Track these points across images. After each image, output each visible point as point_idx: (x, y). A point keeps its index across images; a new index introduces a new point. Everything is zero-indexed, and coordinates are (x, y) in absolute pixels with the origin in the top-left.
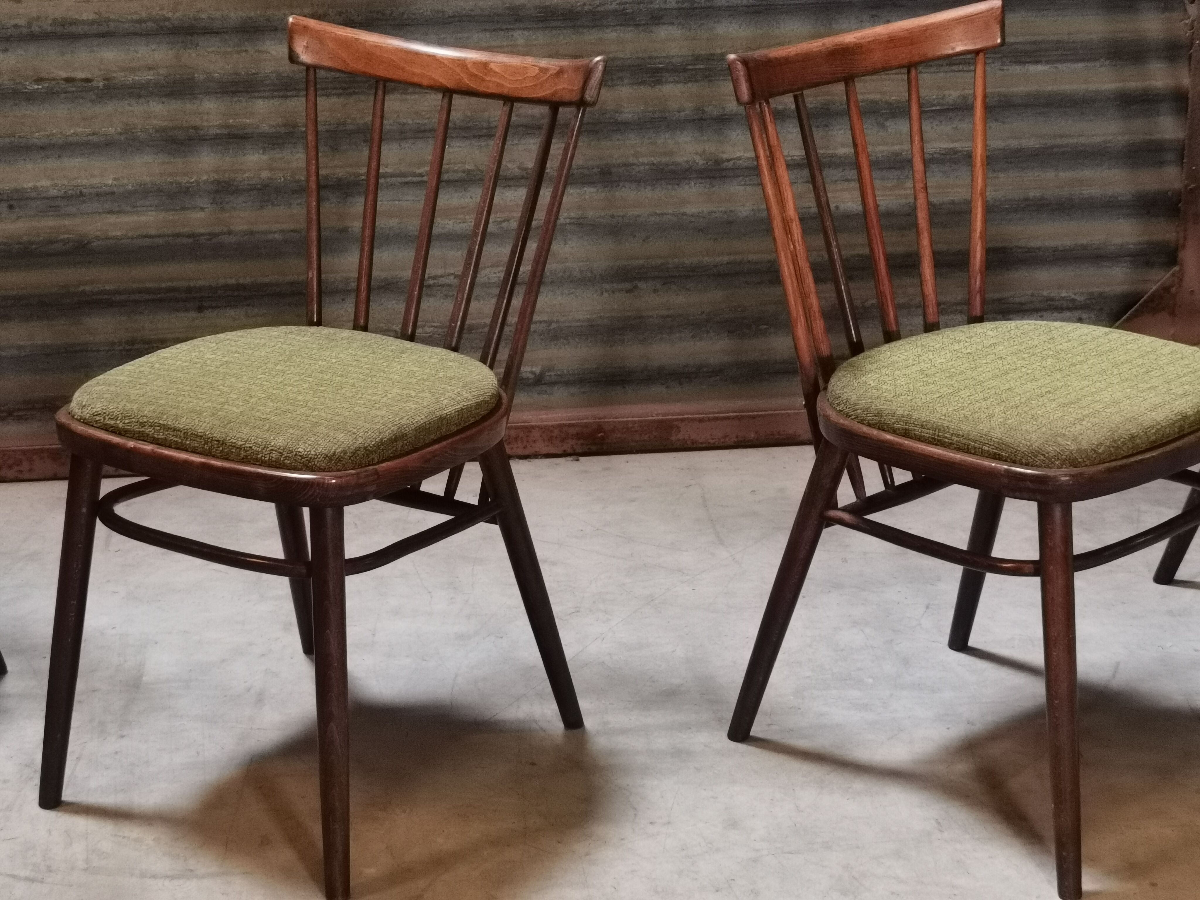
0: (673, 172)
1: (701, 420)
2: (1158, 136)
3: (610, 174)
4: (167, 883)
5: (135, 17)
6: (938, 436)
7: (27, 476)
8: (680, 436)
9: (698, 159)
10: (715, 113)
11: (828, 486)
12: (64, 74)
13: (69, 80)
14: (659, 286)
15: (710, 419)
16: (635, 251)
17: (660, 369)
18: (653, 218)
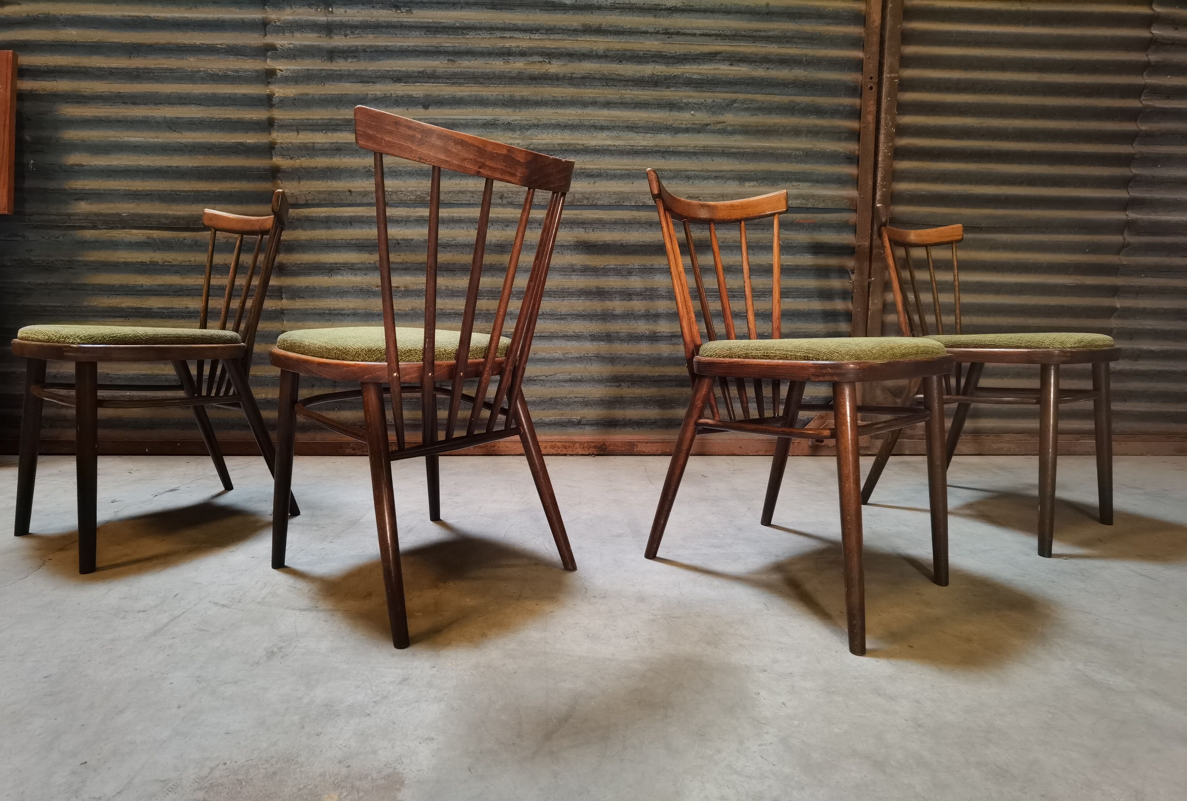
0: (636, 337)
1: (647, 443)
2: (839, 329)
3: (610, 336)
4: (298, 613)
5: (418, 262)
6: (767, 353)
8: (638, 449)
9: (646, 331)
10: (654, 313)
14: (630, 385)
15: (650, 442)
16: (620, 369)
17: (630, 420)
18: (628, 355)
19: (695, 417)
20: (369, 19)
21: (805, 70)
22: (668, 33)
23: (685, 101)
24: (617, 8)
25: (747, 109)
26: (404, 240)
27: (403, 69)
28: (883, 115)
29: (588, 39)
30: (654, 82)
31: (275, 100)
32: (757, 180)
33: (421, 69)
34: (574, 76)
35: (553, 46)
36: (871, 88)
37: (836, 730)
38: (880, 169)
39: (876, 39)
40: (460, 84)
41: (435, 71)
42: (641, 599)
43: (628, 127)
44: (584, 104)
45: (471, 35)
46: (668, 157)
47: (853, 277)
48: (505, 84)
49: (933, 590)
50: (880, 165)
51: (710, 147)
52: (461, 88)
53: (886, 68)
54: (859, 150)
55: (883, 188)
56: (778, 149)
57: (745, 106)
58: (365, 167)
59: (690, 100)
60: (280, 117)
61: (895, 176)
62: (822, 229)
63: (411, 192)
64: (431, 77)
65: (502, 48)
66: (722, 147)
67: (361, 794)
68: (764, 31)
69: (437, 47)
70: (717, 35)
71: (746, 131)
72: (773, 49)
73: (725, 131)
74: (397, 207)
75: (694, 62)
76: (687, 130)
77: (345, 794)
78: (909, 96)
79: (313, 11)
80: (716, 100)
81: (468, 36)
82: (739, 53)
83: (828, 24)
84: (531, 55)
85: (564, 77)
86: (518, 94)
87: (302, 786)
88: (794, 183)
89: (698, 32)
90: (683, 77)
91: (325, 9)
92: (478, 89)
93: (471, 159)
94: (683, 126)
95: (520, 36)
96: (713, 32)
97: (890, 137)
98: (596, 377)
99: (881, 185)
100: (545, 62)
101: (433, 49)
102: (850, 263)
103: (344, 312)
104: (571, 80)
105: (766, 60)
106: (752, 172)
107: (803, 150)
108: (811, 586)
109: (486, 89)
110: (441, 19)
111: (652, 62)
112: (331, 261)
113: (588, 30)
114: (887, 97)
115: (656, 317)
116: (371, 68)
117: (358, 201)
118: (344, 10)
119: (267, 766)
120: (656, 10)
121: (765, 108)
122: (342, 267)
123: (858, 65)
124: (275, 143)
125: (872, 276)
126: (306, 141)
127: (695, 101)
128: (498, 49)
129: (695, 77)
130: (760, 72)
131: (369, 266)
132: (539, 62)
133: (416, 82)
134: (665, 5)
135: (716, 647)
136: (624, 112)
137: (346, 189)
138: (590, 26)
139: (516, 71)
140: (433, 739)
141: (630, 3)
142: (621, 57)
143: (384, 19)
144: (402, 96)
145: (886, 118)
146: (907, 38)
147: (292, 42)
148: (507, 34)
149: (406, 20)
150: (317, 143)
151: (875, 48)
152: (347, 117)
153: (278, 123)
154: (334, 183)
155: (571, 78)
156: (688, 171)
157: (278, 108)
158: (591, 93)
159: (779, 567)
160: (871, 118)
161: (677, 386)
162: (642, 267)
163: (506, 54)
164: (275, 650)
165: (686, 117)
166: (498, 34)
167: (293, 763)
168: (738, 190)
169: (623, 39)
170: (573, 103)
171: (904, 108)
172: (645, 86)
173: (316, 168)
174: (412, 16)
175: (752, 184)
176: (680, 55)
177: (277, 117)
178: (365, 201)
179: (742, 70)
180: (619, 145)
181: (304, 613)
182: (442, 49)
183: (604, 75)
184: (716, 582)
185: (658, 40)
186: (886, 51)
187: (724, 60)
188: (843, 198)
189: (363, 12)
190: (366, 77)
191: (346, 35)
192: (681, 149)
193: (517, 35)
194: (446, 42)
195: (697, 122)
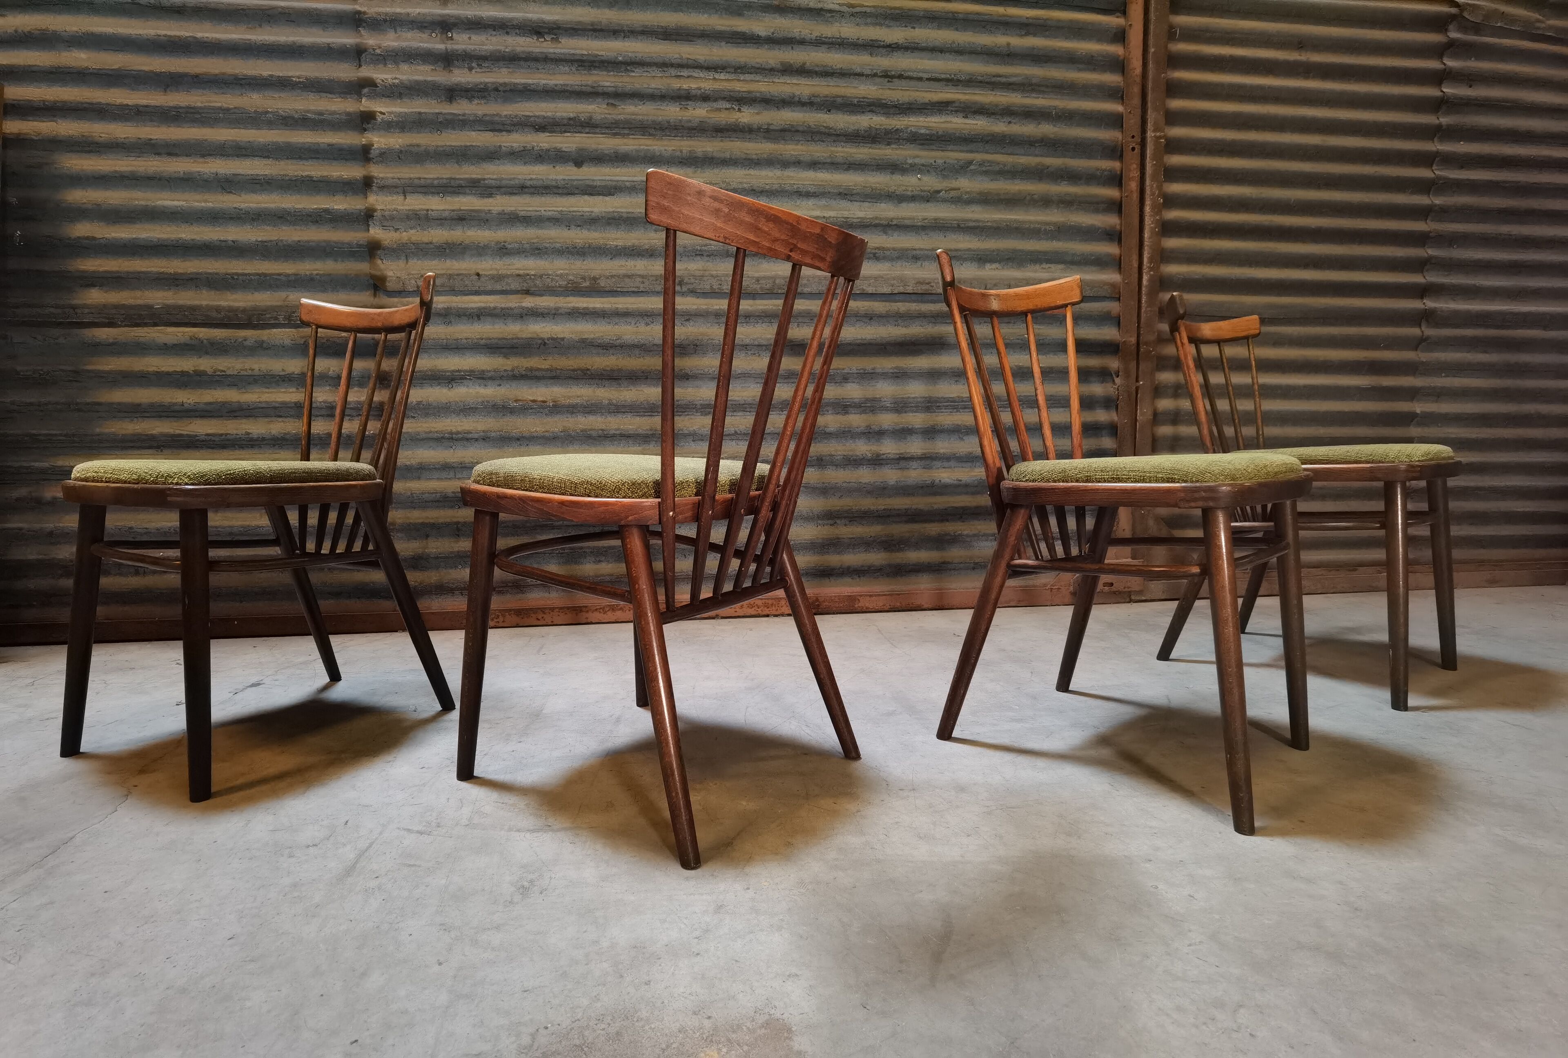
0: (855, 460)
1: (871, 596)
2: (1103, 447)
3: (822, 460)
4: (528, 835)
5: (571, 368)
7: (501, 624)
8: (860, 605)
9: (867, 453)
10: (877, 429)
11: (1013, 543)
12: (532, 399)
13: (534, 401)
14: (847, 523)
15: (876, 596)
16: (835, 503)
17: (849, 568)
18: (844, 485)
19: (1007, 557)
20: (502, 48)
21: (1055, 126)
22: (888, 76)
23: (910, 161)
24: (824, 43)
25: (986, 173)
26: (553, 339)
27: (549, 114)
28: (1148, 182)
29: (788, 82)
30: (872, 137)
31: (374, 153)
32: (1000, 262)
33: (572, 115)
34: (771, 127)
35: (744, 89)
36: (1133, 149)
37: (1267, 922)
38: (1146, 248)
39: (1136, 90)
40: (624, 136)
41: (591, 118)
42: (961, 789)
43: (840, 194)
44: (786, 164)
45: (638, 72)
46: (890, 232)
47: (1118, 381)
48: (682, 136)
49: (1296, 755)
50: (1147, 242)
51: (943, 220)
52: (625, 140)
53: (1150, 126)
54: (1121, 224)
55: (1150, 271)
56: (1024, 222)
57: (984, 169)
58: (498, 243)
59: (917, 161)
60: (381, 175)
61: (1165, 256)
62: (1080, 322)
63: (561, 276)
64: (587, 125)
65: (679, 89)
66: (957, 220)
67: (746, 1048)
68: (1006, 77)
69: (593, 87)
70: (948, 81)
71: (985, 200)
72: (1015, 99)
73: (959, 200)
74: (541, 295)
75: (921, 113)
76: (913, 198)
77: (724, 1050)
78: (1176, 160)
79: (425, 36)
80: (948, 161)
81: (633, 74)
82: (975, 103)
83: (1080, 70)
84: (716, 100)
85: (759, 129)
86: (700, 150)
87: (664, 1046)
88: (1044, 265)
89: (925, 76)
90: (906, 133)
91: (442, 33)
92: (649, 142)
93: (783, 240)
94: (909, 193)
95: (702, 75)
96: (943, 76)
97: (1157, 209)
98: (804, 513)
99: (1149, 267)
100: (733, 108)
101: (589, 89)
102: (1113, 363)
103: (470, 436)
104: (768, 133)
105: (1008, 112)
106: (993, 251)
107: (1055, 224)
108: (1153, 759)
109: (659, 143)
110: (597, 50)
111: (869, 111)
112: (453, 368)
113: (788, 70)
114: (1153, 159)
115: (879, 434)
116: (505, 113)
117: (489, 288)
118: (468, 36)
119: (603, 1026)
120: (872, 46)
121: (1008, 172)
122: (468, 375)
123: (1116, 121)
124: (375, 210)
125: (1140, 379)
126: (417, 207)
127: (923, 161)
128: (673, 90)
129: (923, 131)
130: (1000, 127)
131: (505, 374)
132: (726, 109)
133: (565, 132)
134: (884, 41)
135: (1079, 837)
136: (834, 175)
137: (473, 272)
138: (791, 65)
139: (697, 120)
140: (797, 975)
141: (840, 38)
142: (830, 105)
143: (522, 49)
144: (548, 150)
145: (1152, 186)
146: (1174, 89)
147: (397, 76)
148: (685, 73)
149: (551, 50)
150: (432, 210)
151: (1137, 101)
152: (474, 176)
153: (377, 183)
154: (455, 262)
155: (768, 131)
156: (915, 250)
157: (376, 163)
158: (794, 150)
159: (1103, 740)
160: (1134, 185)
161: (907, 522)
162: (862, 371)
163: (684, 97)
164: (526, 884)
165: (911, 182)
166: (673, 72)
167: (635, 1020)
168: (976, 273)
169: (832, 82)
170: (770, 162)
171: (1173, 174)
172: (859, 143)
173: (431, 243)
174: (560, 45)
175: (994, 266)
176: (903, 104)
177: (376, 175)
178: (498, 287)
179: (979, 124)
180: (830, 217)
181: (535, 834)
182: (600, 90)
183: (810, 127)
184: (1041, 763)
185: (875, 84)
186: (1149, 104)
187: (956, 111)
188: (1105, 283)
189: (494, 39)
190: (498, 124)
191: (471, 69)
192: (907, 222)
193: (696, 73)
194: (607, 80)
195: (926, 188)
